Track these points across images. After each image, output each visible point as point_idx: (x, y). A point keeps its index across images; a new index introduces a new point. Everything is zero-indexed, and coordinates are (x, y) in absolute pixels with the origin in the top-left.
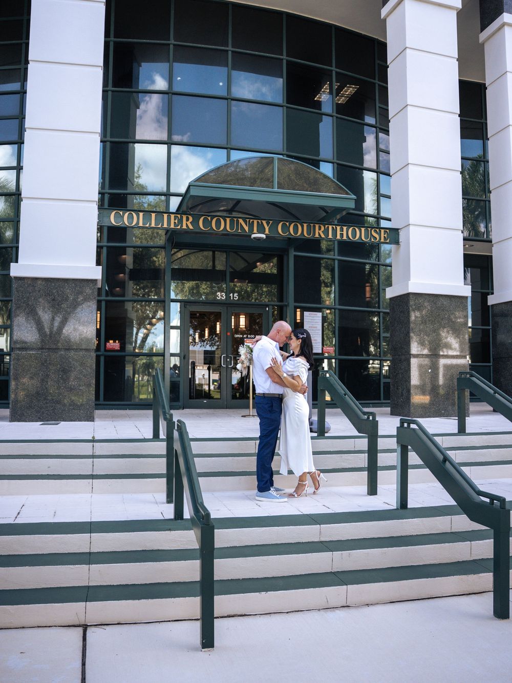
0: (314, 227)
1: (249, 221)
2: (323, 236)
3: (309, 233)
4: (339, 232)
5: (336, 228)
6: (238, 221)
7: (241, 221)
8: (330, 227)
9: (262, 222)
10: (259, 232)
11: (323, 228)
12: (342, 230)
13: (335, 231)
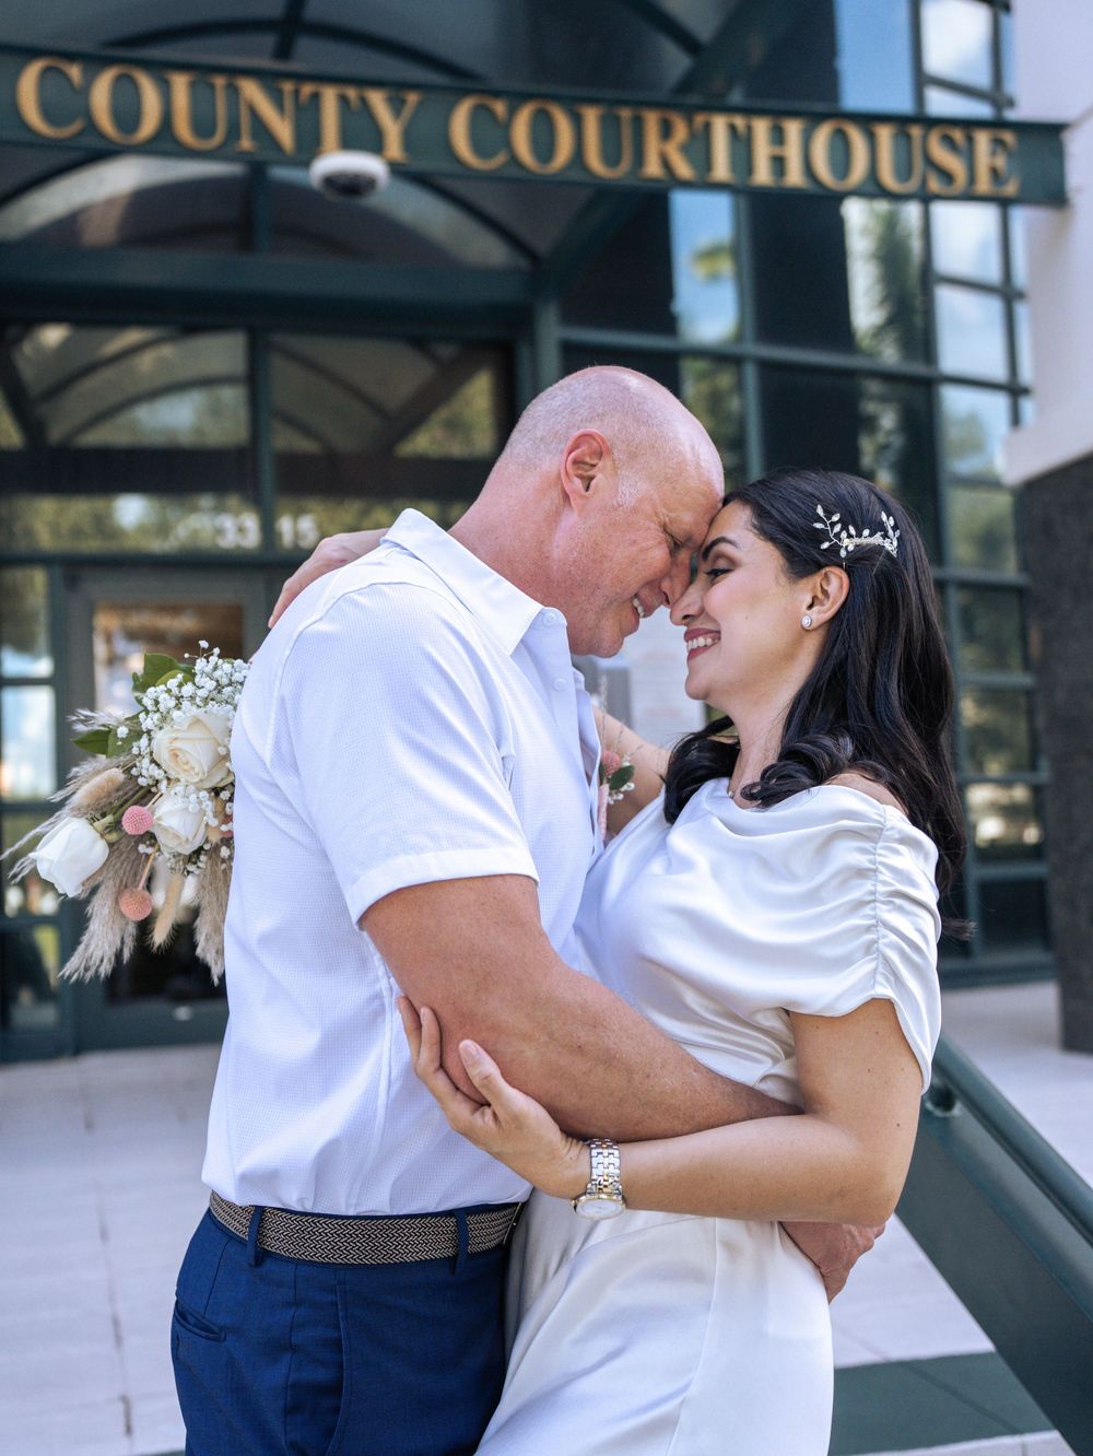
0: (638, 124)
1: (297, 93)
2: (683, 170)
3: (611, 156)
4: (762, 150)
5: (749, 129)
6: (233, 91)
7: (251, 90)
8: (720, 125)
9: (364, 102)
10: (348, 143)
11: (681, 132)
12: (778, 137)
13: (742, 145)
